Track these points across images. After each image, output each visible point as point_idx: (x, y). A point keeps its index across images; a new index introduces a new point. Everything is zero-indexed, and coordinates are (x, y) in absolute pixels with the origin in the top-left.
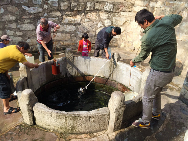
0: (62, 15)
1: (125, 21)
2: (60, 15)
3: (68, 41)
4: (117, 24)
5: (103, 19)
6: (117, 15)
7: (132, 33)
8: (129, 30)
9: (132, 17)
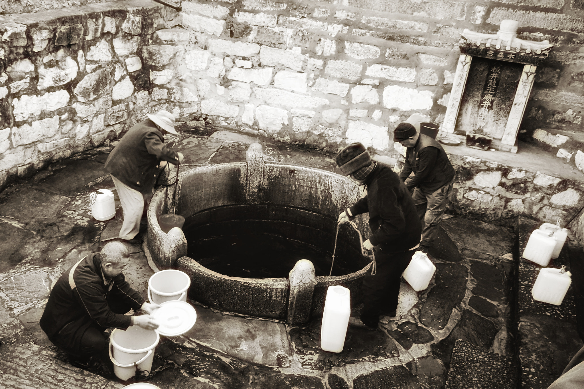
0: (36, 68)
1: (173, 53)
2: (32, 68)
3: (56, 137)
4: (153, 64)
5: (121, 56)
6: (151, 41)
7: (195, 80)
8: (185, 75)
9: (187, 43)
